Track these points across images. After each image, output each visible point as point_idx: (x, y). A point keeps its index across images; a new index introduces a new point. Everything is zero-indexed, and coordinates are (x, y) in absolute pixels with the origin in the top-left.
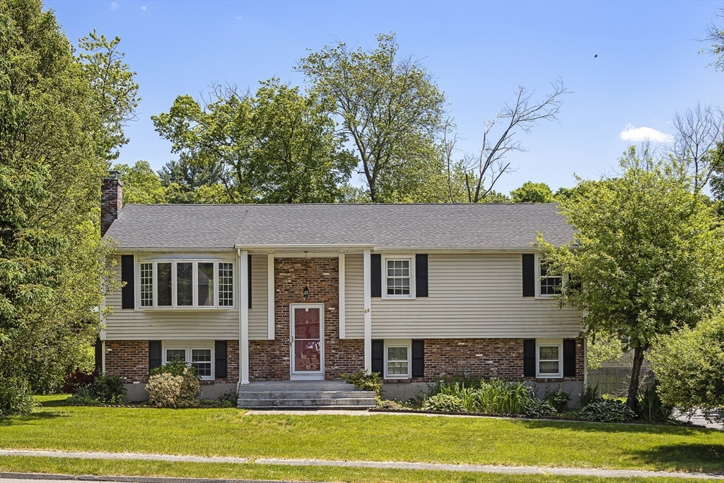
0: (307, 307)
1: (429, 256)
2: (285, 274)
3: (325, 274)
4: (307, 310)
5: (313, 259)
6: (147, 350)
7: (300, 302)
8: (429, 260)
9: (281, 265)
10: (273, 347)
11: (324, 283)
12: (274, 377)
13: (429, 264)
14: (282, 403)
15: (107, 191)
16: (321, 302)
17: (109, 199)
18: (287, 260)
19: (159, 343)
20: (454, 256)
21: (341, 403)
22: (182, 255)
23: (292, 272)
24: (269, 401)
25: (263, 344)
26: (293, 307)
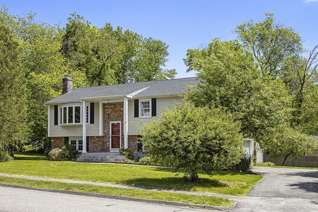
0: (115, 122)
1: (157, 99)
2: (108, 110)
3: (121, 109)
4: (116, 124)
5: (117, 103)
6: (64, 141)
7: (113, 121)
8: (157, 101)
9: (106, 106)
10: (103, 139)
11: (121, 113)
12: (104, 151)
13: (157, 102)
14: (91, 160)
15: (64, 83)
16: (120, 120)
17: (65, 86)
18: (109, 104)
19: (68, 137)
20: (166, 98)
21: (111, 160)
22: (76, 104)
23: (110, 109)
24: (87, 159)
25: (100, 138)
26: (111, 123)
